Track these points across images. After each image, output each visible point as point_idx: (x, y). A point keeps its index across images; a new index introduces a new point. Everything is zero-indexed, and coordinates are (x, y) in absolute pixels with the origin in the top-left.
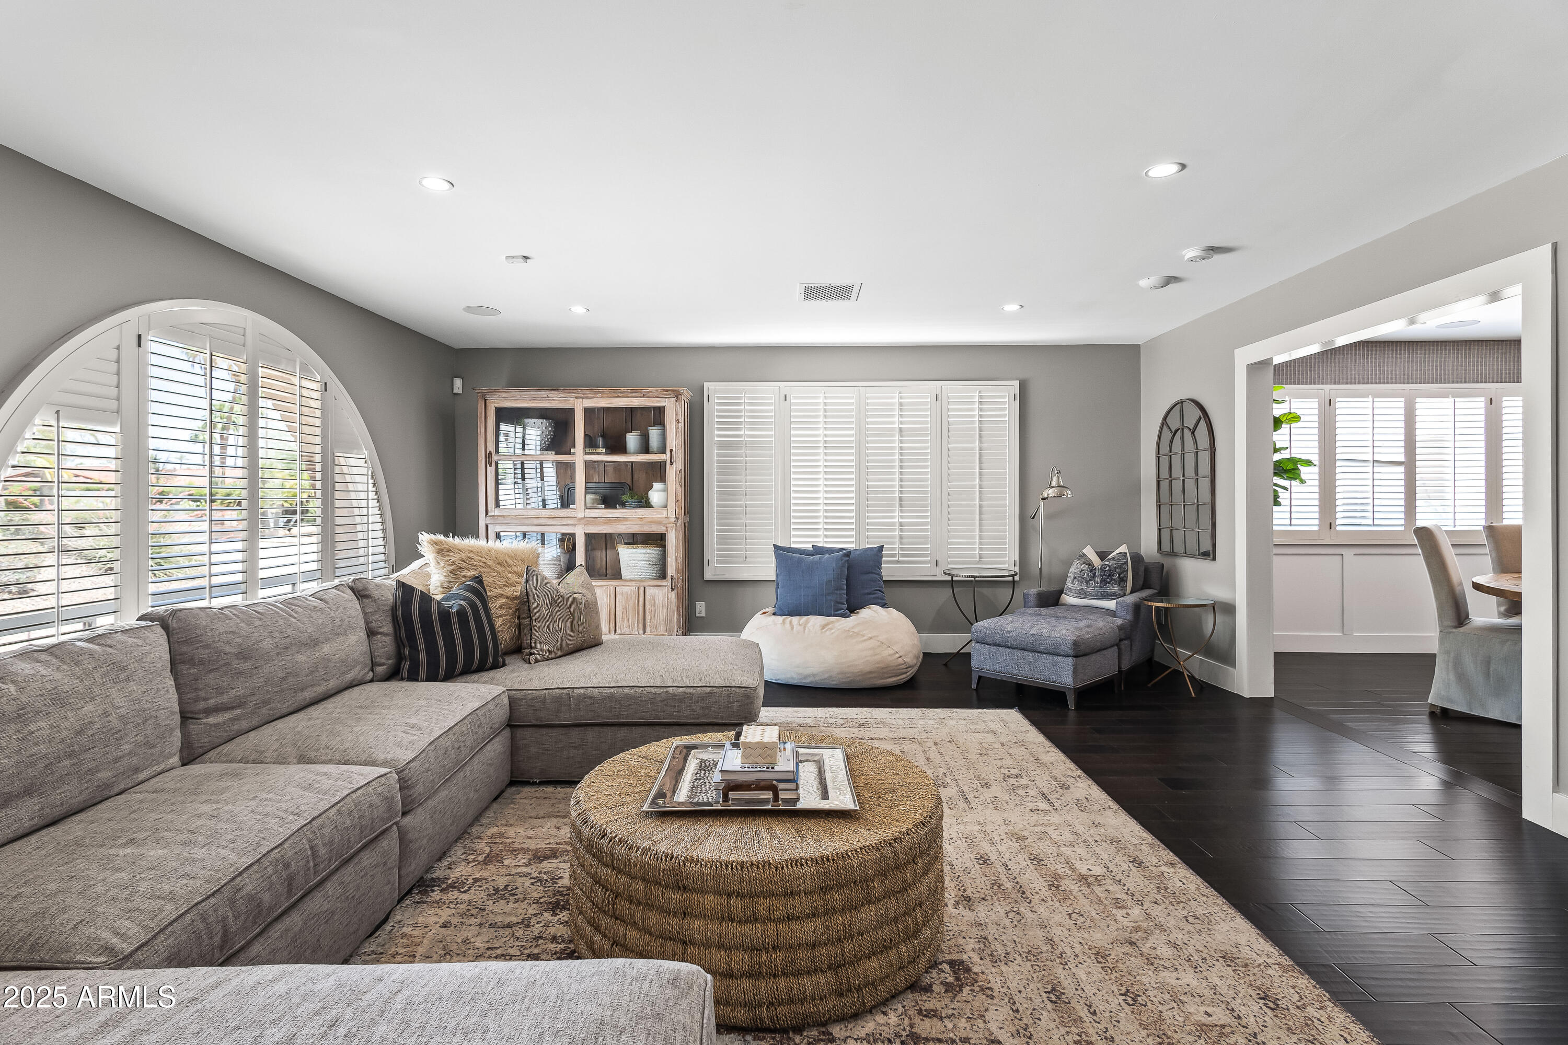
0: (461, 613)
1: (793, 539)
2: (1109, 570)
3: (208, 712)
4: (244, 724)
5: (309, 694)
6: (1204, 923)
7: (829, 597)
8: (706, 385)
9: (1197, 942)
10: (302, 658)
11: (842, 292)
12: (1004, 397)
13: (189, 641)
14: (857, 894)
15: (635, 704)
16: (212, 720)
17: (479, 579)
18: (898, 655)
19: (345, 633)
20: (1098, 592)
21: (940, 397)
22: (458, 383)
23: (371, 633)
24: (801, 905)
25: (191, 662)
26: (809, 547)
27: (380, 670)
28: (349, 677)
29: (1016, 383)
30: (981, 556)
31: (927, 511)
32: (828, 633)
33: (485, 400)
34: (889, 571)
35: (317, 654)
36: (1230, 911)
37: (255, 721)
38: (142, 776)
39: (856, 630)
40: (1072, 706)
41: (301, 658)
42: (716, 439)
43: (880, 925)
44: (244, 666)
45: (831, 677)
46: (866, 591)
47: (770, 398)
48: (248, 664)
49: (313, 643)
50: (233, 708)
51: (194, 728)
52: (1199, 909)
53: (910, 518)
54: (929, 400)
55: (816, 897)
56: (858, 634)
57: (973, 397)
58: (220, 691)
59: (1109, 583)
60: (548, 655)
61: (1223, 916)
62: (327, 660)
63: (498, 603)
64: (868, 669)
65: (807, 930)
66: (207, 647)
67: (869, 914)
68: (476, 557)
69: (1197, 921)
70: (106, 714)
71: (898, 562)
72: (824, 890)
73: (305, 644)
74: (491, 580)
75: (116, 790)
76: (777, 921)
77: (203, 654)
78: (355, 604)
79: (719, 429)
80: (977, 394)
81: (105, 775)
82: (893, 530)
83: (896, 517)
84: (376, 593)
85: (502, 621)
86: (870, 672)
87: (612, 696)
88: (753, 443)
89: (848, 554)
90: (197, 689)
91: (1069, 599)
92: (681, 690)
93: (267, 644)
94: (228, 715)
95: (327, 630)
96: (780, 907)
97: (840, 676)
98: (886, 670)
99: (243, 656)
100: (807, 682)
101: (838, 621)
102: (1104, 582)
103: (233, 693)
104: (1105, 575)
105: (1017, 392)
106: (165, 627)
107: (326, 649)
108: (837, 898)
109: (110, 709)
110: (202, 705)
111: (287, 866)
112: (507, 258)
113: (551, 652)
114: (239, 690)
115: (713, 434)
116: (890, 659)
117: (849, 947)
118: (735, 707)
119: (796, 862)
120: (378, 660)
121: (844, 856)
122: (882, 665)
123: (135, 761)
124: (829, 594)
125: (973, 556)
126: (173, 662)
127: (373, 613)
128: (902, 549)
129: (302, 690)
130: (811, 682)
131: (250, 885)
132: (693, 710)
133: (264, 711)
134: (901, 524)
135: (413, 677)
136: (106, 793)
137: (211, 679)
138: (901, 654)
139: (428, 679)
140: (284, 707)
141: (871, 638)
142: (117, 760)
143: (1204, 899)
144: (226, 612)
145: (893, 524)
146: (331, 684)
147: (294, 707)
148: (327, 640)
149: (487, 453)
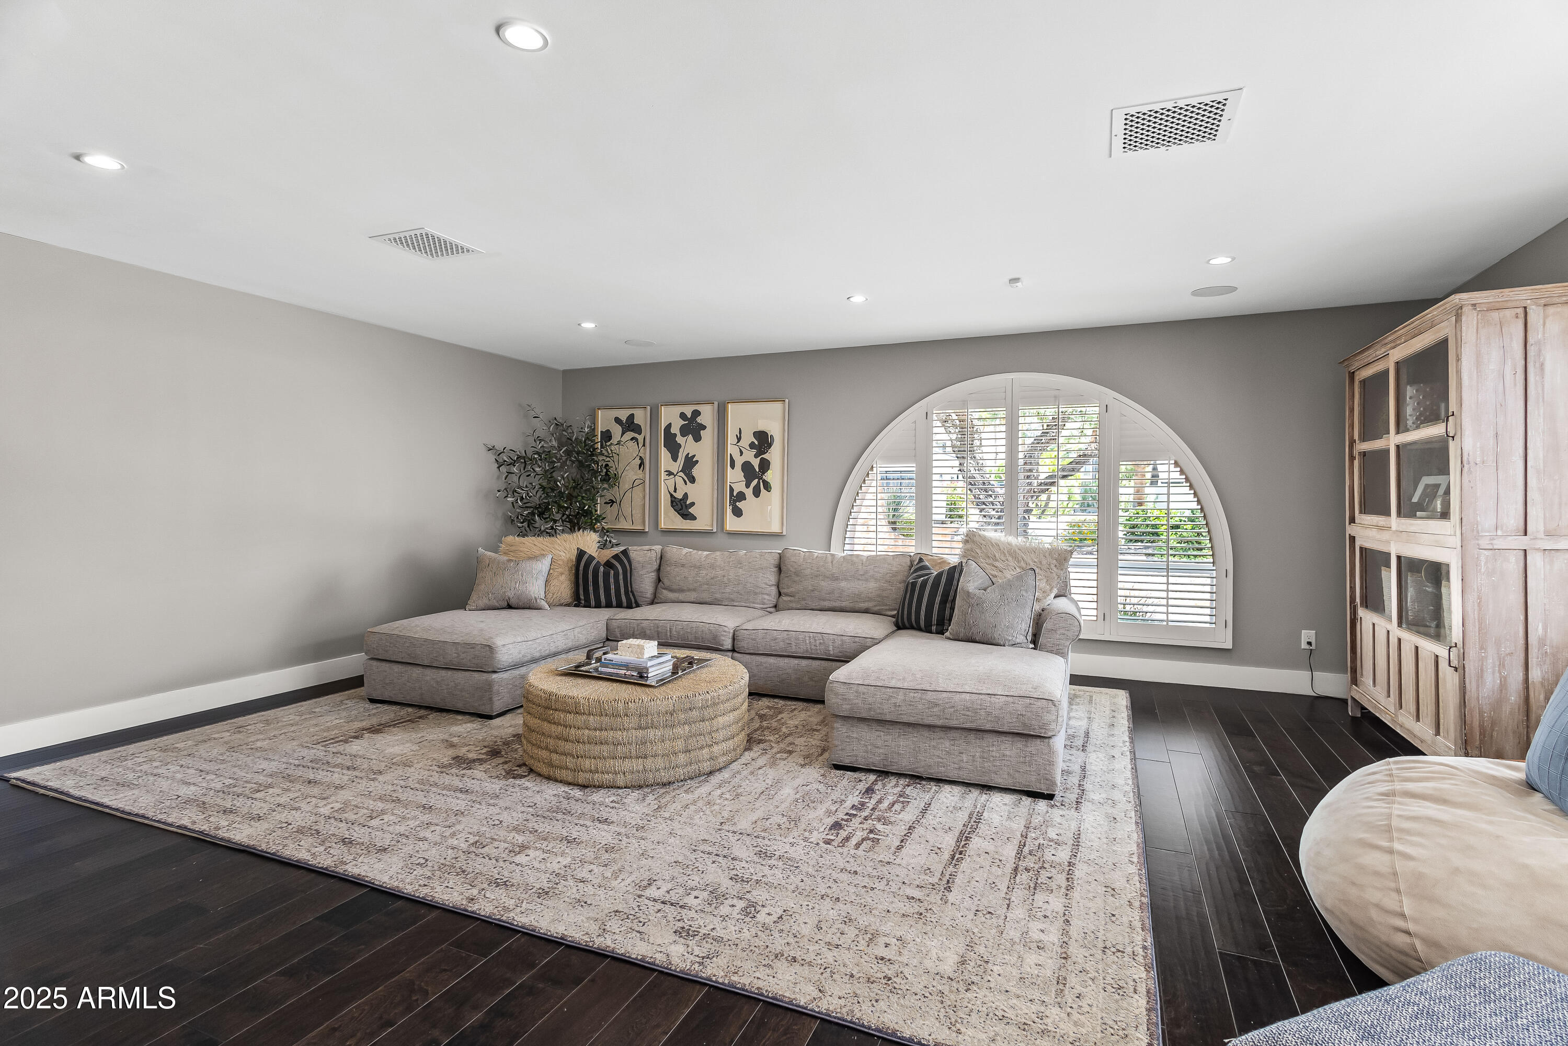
3: (788, 594)
4: (794, 605)
5: (827, 604)
6: (410, 865)
9: (409, 849)
10: (825, 585)
25: (784, 572)
35: (835, 585)
36: (396, 884)
38: (735, 604)
41: (823, 583)
44: (797, 579)
49: (835, 579)
52: (421, 872)
58: (792, 587)
61: (400, 876)
62: (843, 590)
69: (417, 862)
73: (829, 577)
77: (788, 568)
81: (718, 596)
90: (784, 583)
93: (808, 572)
99: (798, 574)
103: (791, 589)
106: (780, 555)
107: (843, 584)
110: (785, 590)
114: (795, 589)
129: (824, 600)
136: (720, 603)
137: (789, 580)
140: (813, 606)
142: (723, 593)
143: (421, 882)
146: (844, 604)
147: (818, 607)
148: (846, 579)
149: (1352, 442)
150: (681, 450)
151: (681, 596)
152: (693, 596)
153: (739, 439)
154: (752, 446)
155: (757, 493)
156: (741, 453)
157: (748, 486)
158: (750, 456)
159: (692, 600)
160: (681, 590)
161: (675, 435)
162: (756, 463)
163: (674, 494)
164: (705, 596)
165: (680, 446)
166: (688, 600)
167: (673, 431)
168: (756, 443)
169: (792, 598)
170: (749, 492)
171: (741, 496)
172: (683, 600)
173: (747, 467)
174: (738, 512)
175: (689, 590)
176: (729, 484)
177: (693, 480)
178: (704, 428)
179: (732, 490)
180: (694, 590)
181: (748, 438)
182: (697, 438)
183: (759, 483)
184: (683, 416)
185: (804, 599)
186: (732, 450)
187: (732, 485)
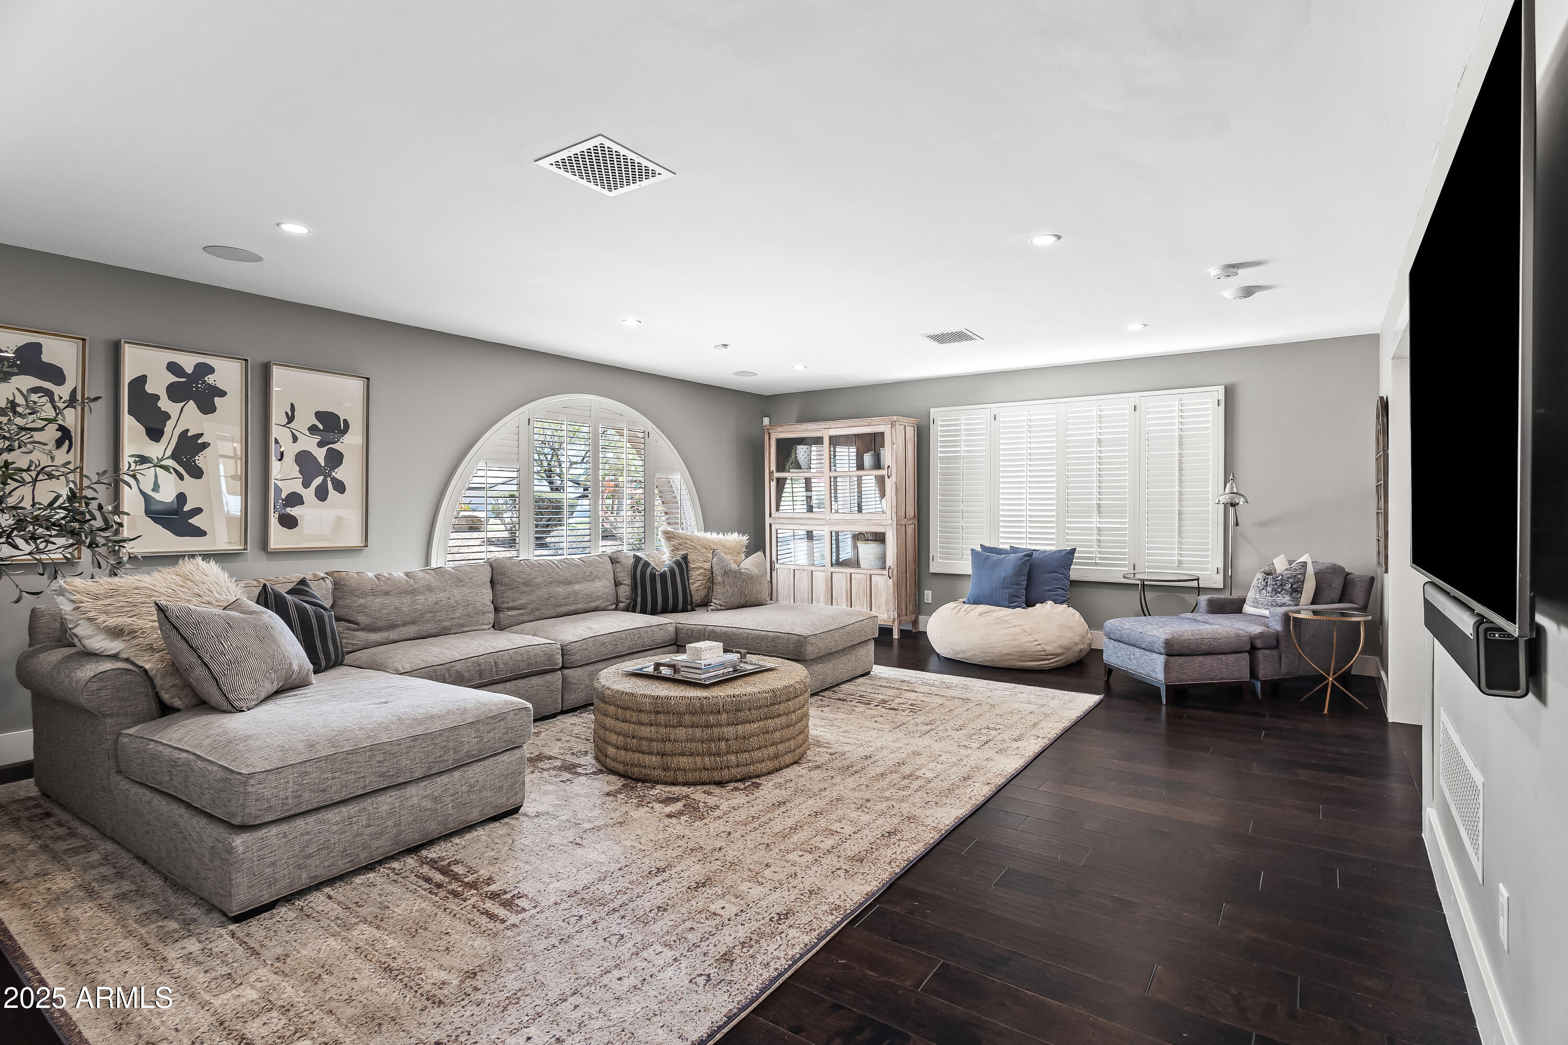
0: (663, 575)
1: (1001, 541)
2: (1282, 580)
3: (509, 609)
4: (526, 618)
5: (564, 609)
7: (1004, 591)
8: (932, 410)
11: (959, 337)
12: (1207, 403)
13: (500, 574)
14: (674, 720)
15: (737, 639)
16: (510, 613)
17: (685, 558)
18: (1037, 643)
19: (593, 580)
20: (1269, 602)
21: (1138, 408)
22: (766, 421)
23: (617, 584)
24: (644, 718)
25: (501, 584)
26: (1007, 547)
27: (621, 605)
28: (593, 605)
29: (1221, 389)
30: (1180, 562)
31: (1124, 517)
32: (983, 618)
33: (769, 434)
34: (1076, 572)
35: (569, 589)
37: (531, 618)
38: (465, 629)
39: (1005, 619)
40: (1164, 702)
41: (559, 589)
42: (939, 455)
43: (687, 740)
45: (974, 655)
46: (1047, 588)
47: (982, 418)
48: (529, 588)
49: (568, 583)
50: (520, 609)
51: (502, 615)
53: (1108, 523)
54: (1127, 411)
55: (652, 715)
56: (1006, 621)
57: (1173, 405)
58: (514, 600)
59: (1279, 593)
60: (719, 607)
62: (576, 593)
63: (698, 572)
64: (1006, 651)
65: (646, 731)
66: (508, 577)
67: (681, 733)
68: (689, 542)
70: (449, 598)
71: (1096, 564)
72: (657, 713)
73: (562, 583)
74: (695, 557)
75: (452, 632)
76: (634, 723)
77: (506, 581)
78: (609, 566)
79: (941, 447)
80: (1177, 402)
81: (446, 624)
82: (1091, 535)
83: (1095, 521)
84: (623, 560)
85: (696, 583)
86: (1008, 654)
87: (726, 632)
88: (968, 457)
89: (1030, 554)
90: (503, 597)
91: (1247, 608)
92: (763, 633)
93: (540, 580)
94: (518, 612)
95: (579, 577)
96: (634, 716)
97: (983, 655)
98: (1023, 655)
99: (526, 584)
100: (959, 657)
101: (1000, 610)
102: (1276, 592)
103: (520, 602)
104: (1276, 584)
105: (1222, 397)
106: (491, 566)
107: (577, 587)
108: (662, 718)
109: (451, 597)
110: (505, 605)
111: (479, 665)
112: (715, 346)
113: (721, 605)
114: (523, 601)
115: (937, 451)
116: (1028, 645)
117: (669, 746)
118: (791, 647)
119: (645, 696)
120: (621, 599)
121: (667, 698)
122: (1019, 649)
123: (462, 621)
124: (1006, 588)
125: (1172, 562)
126: (492, 582)
127: (620, 572)
128: (1100, 552)
129: (560, 606)
130: (963, 658)
131: (458, 666)
132: (768, 647)
133: (537, 613)
134: (1099, 529)
135: (634, 611)
136: (447, 632)
137: (510, 593)
138: (1040, 642)
139: (641, 612)
140: (549, 613)
141: (1016, 626)
144: (522, 562)
145: (1091, 529)
146: (579, 606)
147: (554, 614)
148: (578, 582)
149: (771, 473)
150: (170, 425)
151: (393, 635)
152: (411, 630)
153: (291, 419)
154: (313, 429)
155: (322, 494)
156: (295, 439)
157: (306, 485)
158: (309, 444)
159: (412, 635)
160: (392, 627)
161: (157, 398)
162: (320, 454)
163: (153, 494)
164: (430, 627)
165: (167, 416)
166: (405, 637)
167: (150, 388)
168: (321, 427)
169: (522, 611)
170: (309, 494)
171: (295, 499)
172: (396, 638)
173: (303, 459)
174: (289, 522)
175: (405, 624)
176: (273, 481)
177: (197, 473)
178: (222, 394)
179: (278, 490)
180: (413, 622)
181: (305, 419)
182: (207, 408)
183: (325, 481)
184: (173, 368)
185: (538, 609)
186: (277, 432)
187: (279, 483)
